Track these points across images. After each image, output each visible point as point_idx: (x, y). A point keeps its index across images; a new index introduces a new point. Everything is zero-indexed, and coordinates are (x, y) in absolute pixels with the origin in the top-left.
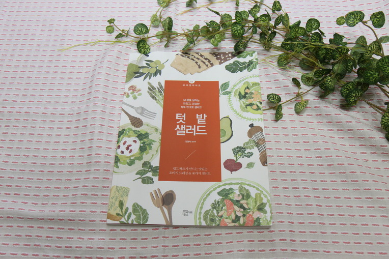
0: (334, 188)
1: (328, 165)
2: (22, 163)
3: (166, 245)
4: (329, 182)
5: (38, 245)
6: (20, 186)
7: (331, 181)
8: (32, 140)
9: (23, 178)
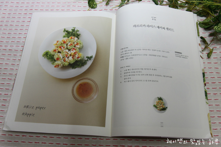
0: (218, 110)
1: (214, 94)
2: (7, 84)
3: (102, 144)
4: (214, 106)
5: (17, 142)
6: (6, 100)
7: (216, 105)
8: (13, 68)
9: (7, 94)
